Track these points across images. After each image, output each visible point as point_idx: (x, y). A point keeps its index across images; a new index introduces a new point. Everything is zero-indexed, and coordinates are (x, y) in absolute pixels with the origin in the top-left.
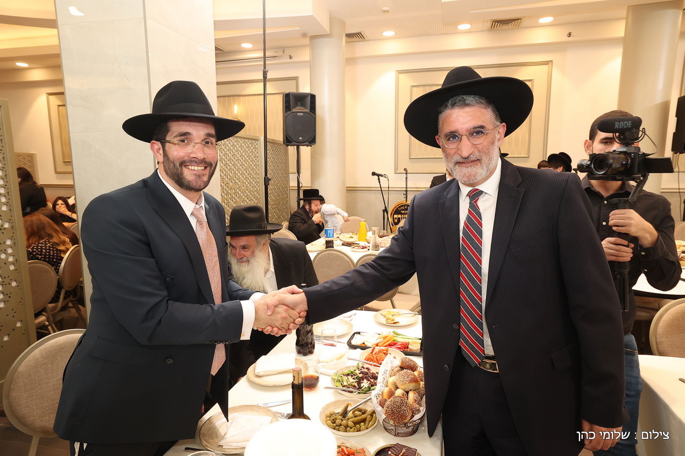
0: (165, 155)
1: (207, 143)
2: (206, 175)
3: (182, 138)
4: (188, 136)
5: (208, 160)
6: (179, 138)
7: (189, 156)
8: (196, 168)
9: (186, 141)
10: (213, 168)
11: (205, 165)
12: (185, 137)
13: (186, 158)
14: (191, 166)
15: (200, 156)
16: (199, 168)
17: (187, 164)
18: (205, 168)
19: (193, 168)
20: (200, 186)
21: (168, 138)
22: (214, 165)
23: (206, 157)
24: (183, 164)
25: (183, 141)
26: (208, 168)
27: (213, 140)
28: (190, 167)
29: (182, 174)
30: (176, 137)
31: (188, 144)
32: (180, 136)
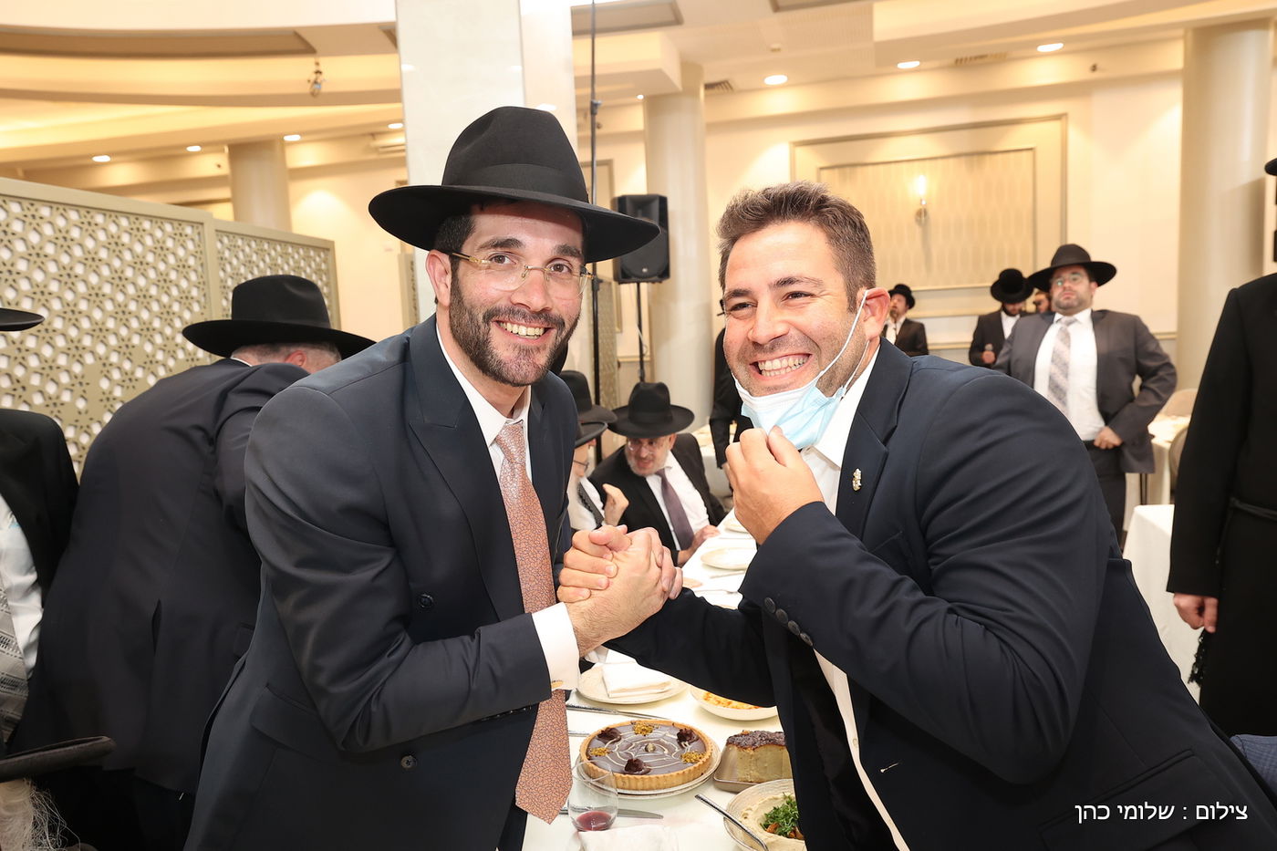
0: (456, 290)
1: (559, 268)
2: (544, 349)
3: (499, 251)
4: (514, 249)
5: (555, 312)
6: (491, 252)
7: (509, 299)
8: (523, 330)
9: (507, 261)
10: (564, 334)
11: (545, 325)
12: (505, 249)
13: (503, 304)
14: (513, 323)
15: (537, 302)
16: (531, 331)
17: (501, 318)
18: (546, 330)
19: (515, 329)
20: (526, 376)
21: (466, 249)
22: (568, 326)
23: (549, 305)
24: (493, 316)
25: (499, 259)
26: (554, 332)
27: (576, 262)
28: (509, 326)
29: (486, 342)
30: (483, 247)
31: (511, 268)
32: (496, 246)
